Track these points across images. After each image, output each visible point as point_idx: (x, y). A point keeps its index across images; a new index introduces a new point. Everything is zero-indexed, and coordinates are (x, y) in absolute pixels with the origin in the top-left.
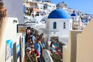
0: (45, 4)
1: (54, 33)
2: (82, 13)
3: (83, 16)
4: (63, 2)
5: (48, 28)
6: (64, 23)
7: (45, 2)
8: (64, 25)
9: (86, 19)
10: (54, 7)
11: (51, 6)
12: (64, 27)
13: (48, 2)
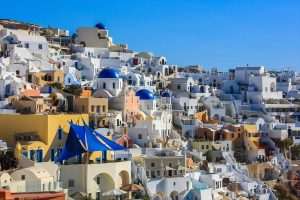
2: (165, 66)
9: (179, 87)
10: (40, 47)
11: (27, 46)
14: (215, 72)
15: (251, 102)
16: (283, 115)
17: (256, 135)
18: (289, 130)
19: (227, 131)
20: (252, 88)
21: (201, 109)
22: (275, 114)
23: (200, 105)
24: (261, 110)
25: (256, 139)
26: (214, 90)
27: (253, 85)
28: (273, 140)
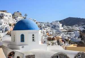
0: (1, 14)
1: (22, 47)
2: (36, 22)
3: (37, 24)
4: (18, 12)
5: (14, 42)
6: (33, 35)
7: (1, 12)
8: (33, 38)
9: (40, 27)
10: (10, 16)
11: (7, 16)
12: (33, 40)
13: (4, 11)
14: (48, 23)
15: (57, 30)
16: (65, 33)
17: (61, 38)
18: (68, 37)
19: (55, 38)
20: (57, 27)
21: (47, 32)
22: (64, 33)
23: (47, 31)
24: (60, 32)
25: (61, 39)
26: (49, 27)
27: (57, 26)
28: (65, 39)
